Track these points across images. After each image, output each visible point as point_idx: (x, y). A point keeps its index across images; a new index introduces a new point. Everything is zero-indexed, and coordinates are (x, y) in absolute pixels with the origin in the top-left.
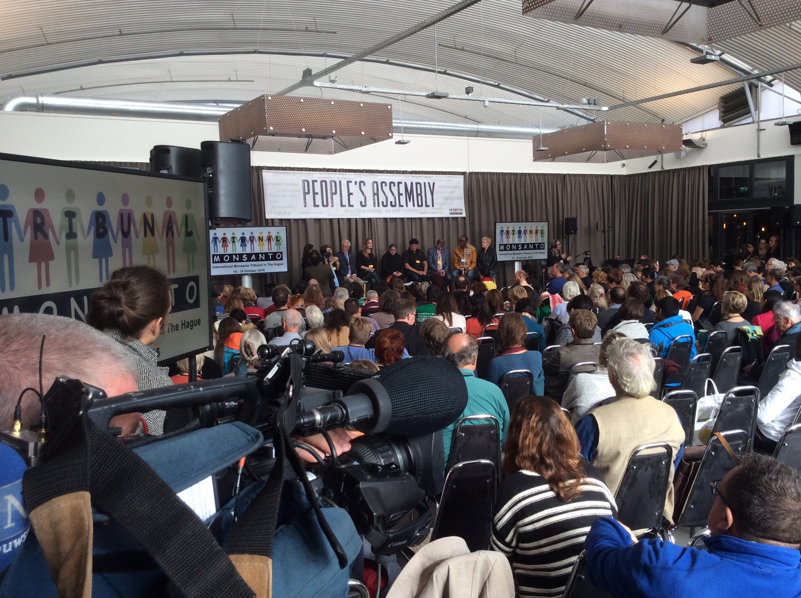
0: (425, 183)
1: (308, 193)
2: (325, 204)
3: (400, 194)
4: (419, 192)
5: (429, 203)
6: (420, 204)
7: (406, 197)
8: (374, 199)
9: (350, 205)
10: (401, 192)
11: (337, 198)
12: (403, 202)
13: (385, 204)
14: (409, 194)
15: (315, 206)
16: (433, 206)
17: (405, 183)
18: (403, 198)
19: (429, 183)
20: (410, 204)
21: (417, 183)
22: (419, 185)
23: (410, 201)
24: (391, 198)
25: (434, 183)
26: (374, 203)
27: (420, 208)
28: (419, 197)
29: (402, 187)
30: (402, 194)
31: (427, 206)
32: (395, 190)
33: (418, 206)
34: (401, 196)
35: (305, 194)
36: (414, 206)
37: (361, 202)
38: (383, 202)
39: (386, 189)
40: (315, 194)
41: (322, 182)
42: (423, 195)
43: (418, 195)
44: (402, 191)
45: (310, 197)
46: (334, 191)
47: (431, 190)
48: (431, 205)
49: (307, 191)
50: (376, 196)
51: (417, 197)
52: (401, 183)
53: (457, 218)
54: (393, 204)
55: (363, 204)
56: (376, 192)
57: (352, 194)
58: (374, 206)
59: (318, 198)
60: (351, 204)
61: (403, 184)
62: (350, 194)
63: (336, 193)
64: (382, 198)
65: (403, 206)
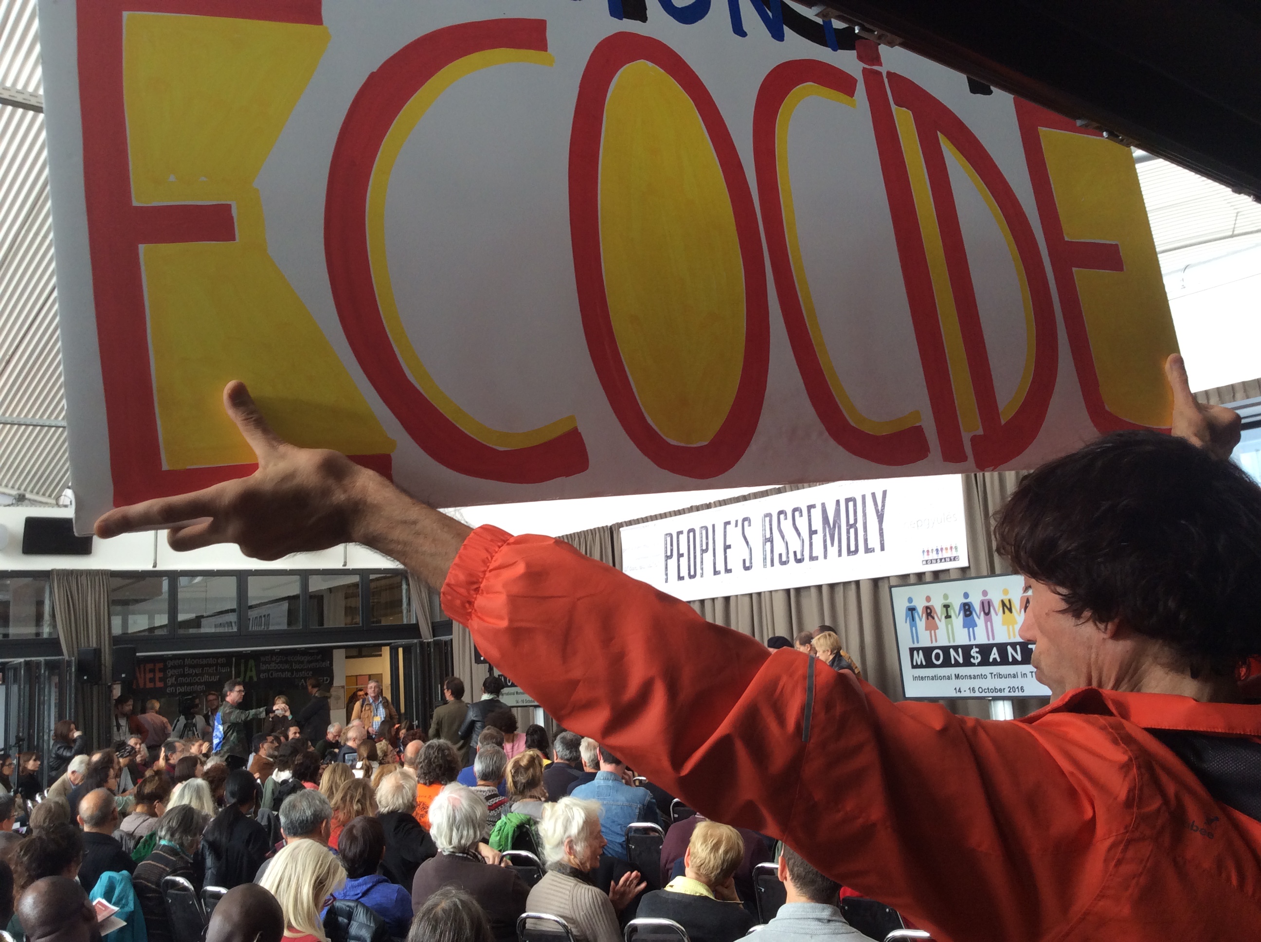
0: (864, 497)
1: (671, 556)
2: (692, 573)
3: (812, 533)
4: (852, 521)
5: (874, 542)
6: (853, 548)
7: (825, 536)
8: (764, 551)
9: (728, 571)
10: (813, 529)
11: (709, 556)
12: (818, 551)
13: (784, 559)
14: (831, 527)
15: (681, 578)
16: (882, 549)
17: (823, 505)
18: (818, 539)
19: (873, 495)
20: (833, 551)
21: (848, 500)
22: (851, 504)
23: (832, 544)
24: (795, 545)
25: (885, 493)
26: (765, 559)
27: (852, 558)
28: (852, 531)
29: (817, 514)
30: (815, 532)
31: (868, 550)
32: (802, 523)
33: (849, 552)
34: (814, 536)
35: (668, 558)
36: (840, 555)
37: (744, 561)
38: (780, 555)
39: (787, 525)
40: (680, 555)
41: (689, 531)
42: (860, 526)
43: (849, 526)
44: (817, 524)
45: (673, 562)
46: (704, 547)
47: (877, 511)
48: (878, 547)
49: (669, 554)
50: (768, 544)
51: (848, 532)
52: (813, 506)
53: (948, 570)
54: (799, 557)
55: (747, 564)
56: (768, 536)
57: (729, 547)
58: (765, 566)
59: (684, 561)
60: (729, 568)
61: (819, 508)
62: (727, 547)
63: (707, 550)
64: (779, 547)
65: (816, 558)
